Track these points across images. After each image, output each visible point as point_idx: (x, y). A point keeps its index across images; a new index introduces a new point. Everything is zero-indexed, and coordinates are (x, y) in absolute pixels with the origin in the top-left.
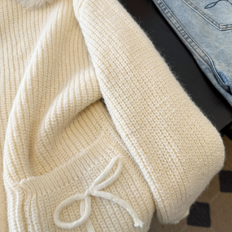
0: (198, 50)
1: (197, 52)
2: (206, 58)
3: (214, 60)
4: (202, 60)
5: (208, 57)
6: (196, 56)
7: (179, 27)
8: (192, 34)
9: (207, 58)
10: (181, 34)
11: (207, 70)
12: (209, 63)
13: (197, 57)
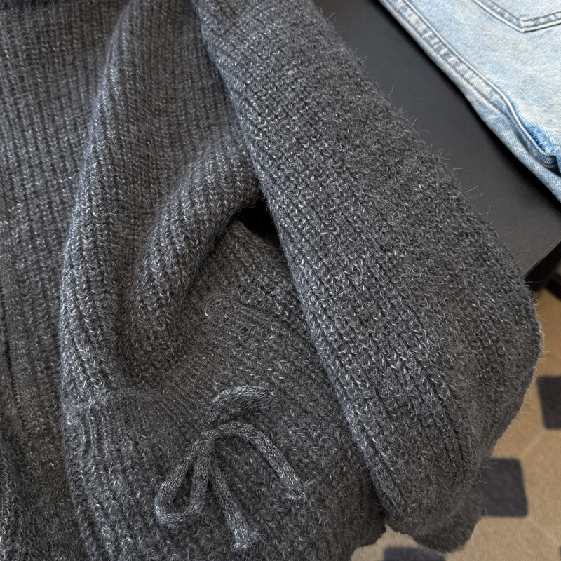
1: (472, 85)
2: (496, 97)
3: (513, 100)
5: (499, 94)
6: (471, 94)
7: (425, 32)
8: (458, 45)
9: (498, 97)
10: (432, 46)
11: (499, 125)
12: (504, 107)
13: (473, 96)
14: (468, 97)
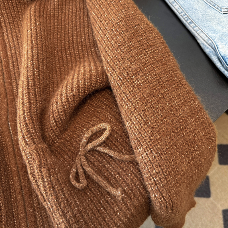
0: (202, 34)
1: (200, 36)
3: (217, 43)
4: (205, 44)
6: (200, 40)
7: (182, 12)
8: (195, 19)
9: (211, 42)
10: (184, 19)
11: (211, 54)
12: (213, 46)
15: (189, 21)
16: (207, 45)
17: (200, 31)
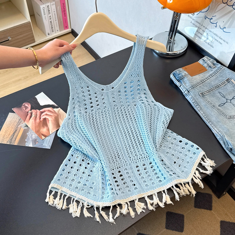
0: (215, 129)
4: (217, 133)
7: (205, 116)
8: (212, 120)
9: (220, 133)
10: (206, 119)
11: (220, 139)
12: (222, 135)
14: (213, 132)
15: (209, 121)
16: (218, 135)
17: (214, 127)
